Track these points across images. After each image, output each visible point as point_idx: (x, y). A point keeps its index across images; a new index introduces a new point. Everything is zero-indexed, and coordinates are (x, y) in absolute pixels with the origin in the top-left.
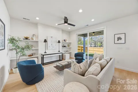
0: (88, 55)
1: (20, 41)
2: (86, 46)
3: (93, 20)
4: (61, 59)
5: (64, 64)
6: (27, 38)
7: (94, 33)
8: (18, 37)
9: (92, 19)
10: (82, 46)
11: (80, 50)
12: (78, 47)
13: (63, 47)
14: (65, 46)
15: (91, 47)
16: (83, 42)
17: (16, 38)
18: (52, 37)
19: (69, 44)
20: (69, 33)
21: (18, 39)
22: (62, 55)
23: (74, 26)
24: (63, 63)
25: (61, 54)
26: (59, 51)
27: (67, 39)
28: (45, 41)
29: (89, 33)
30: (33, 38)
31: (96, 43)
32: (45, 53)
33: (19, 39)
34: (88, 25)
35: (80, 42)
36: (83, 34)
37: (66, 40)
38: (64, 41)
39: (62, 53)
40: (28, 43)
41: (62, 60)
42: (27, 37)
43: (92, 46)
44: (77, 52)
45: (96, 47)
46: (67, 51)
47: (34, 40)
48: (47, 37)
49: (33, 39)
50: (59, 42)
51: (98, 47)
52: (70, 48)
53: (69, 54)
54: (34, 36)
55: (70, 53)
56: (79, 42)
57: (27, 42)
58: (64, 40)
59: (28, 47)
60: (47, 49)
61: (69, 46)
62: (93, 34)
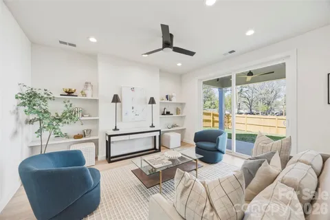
0: (234, 137)
1: (50, 98)
2: (227, 112)
3: (250, 33)
4: (157, 147)
5: (160, 165)
6: (70, 93)
7: (250, 74)
8: (45, 90)
9: (248, 29)
10: (216, 111)
11: (209, 121)
12: (205, 114)
13: (163, 114)
14: (168, 113)
15: (240, 115)
16: (217, 103)
17: (42, 93)
18: (133, 89)
19: (179, 107)
20: (180, 77)
21: (46, 96)
22: (160, 136)
23: (191, 54)
24: (158, 162)
25: (157, 134)
26: (152, 126)
27: (173, 94)
28: (116, 99)
29: (237, 75)
30: (86, 92)
31: (254, 104)
32: (116, 129)
33: (49, 95)
34: (233, 51)
35: (210, 102)
36: (218, 80)
37: (172, 97)
38: (165, 98)
39: (160, 131)
40: (71, 105)
41: (159, 150)
42: (70, 90)
43: (241, 111)
44: (200, 128)
45: (253, 114)
46: (173, 126)
47: (89, 97)
48: (121, 89)
49: (86, 95)
50: (152, 101)
51: (257, 114)
52: (182, 117)
53: (179, 135)
54: (87, 86)
55: (182, 132)
56: (208, 103)
57: (69, 102)
58: (167, 97)
59: (70, 116)
60: (122, 121)
61: (178, 111)
62: (249, 78)
